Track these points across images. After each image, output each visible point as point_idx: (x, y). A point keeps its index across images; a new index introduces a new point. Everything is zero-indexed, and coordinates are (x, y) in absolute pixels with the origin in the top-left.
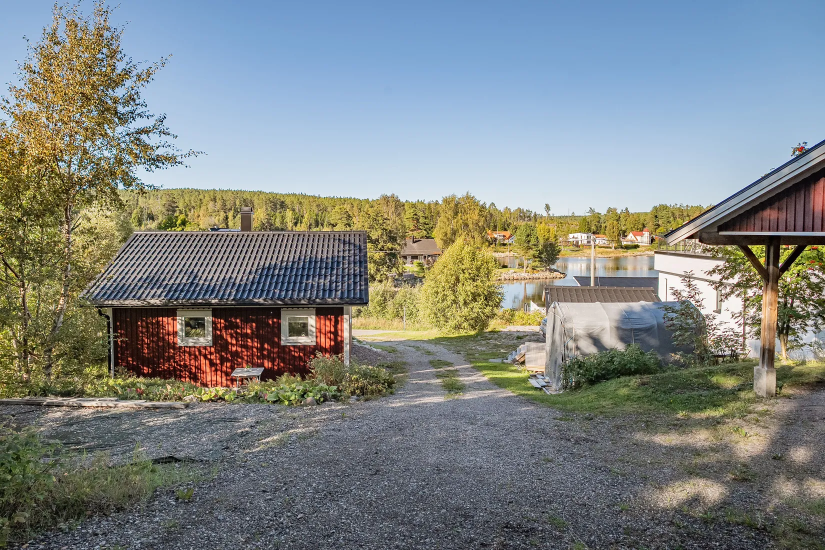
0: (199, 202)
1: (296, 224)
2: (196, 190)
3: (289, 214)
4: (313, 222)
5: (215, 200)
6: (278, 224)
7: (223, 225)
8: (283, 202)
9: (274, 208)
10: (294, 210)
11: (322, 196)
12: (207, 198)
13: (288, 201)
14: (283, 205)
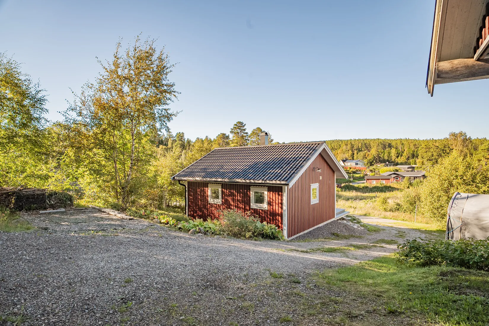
0: (339, 146)
1: (398, 157)
2: (340, 140)
3: (393, 151)
4: (410, 156)
5: (346, 145)
6: (386, 158)
7: (350, 158)
8: (390, 144)
9: (384, 147)
10: (396, 148)
11: (421, 139)
12: (343, 144)
13: (393, 144)
14: (390, 146)
